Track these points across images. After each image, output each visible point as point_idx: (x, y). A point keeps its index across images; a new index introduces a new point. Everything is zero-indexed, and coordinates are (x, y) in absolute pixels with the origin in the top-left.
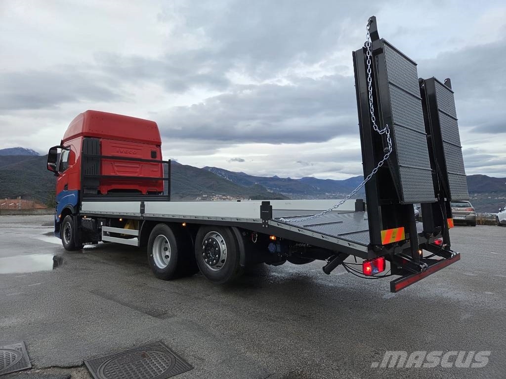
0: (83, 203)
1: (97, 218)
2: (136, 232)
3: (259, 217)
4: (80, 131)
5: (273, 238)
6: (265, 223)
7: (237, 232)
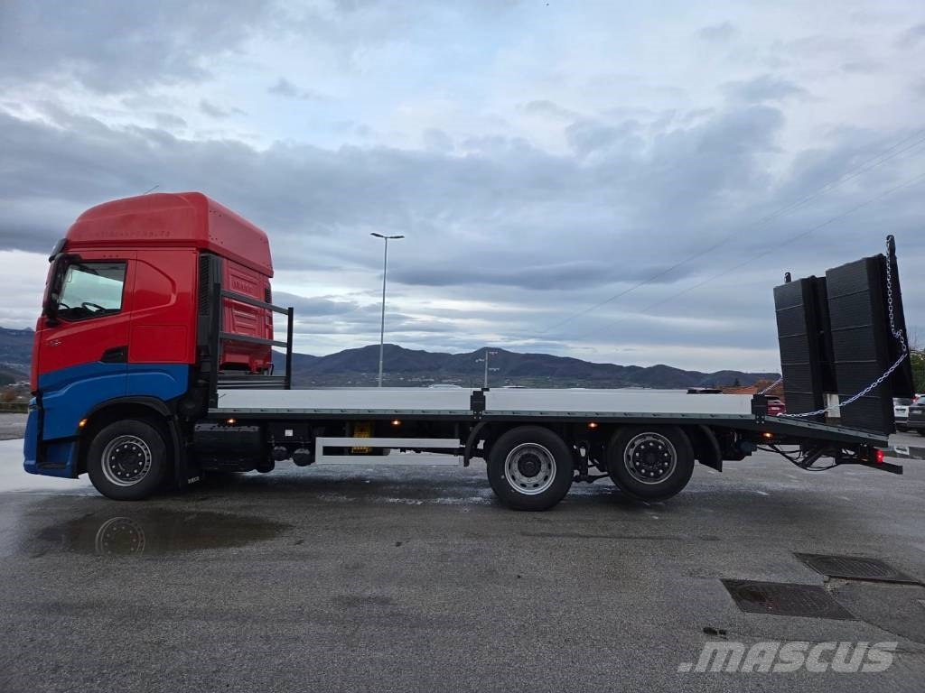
0: (220, 392)
1: (269, 422)
2: (455, 443)
3: (750, 413)
4: (190, 237)
5: (768, 435)
6: (761, 419)
7: (709, 431)
